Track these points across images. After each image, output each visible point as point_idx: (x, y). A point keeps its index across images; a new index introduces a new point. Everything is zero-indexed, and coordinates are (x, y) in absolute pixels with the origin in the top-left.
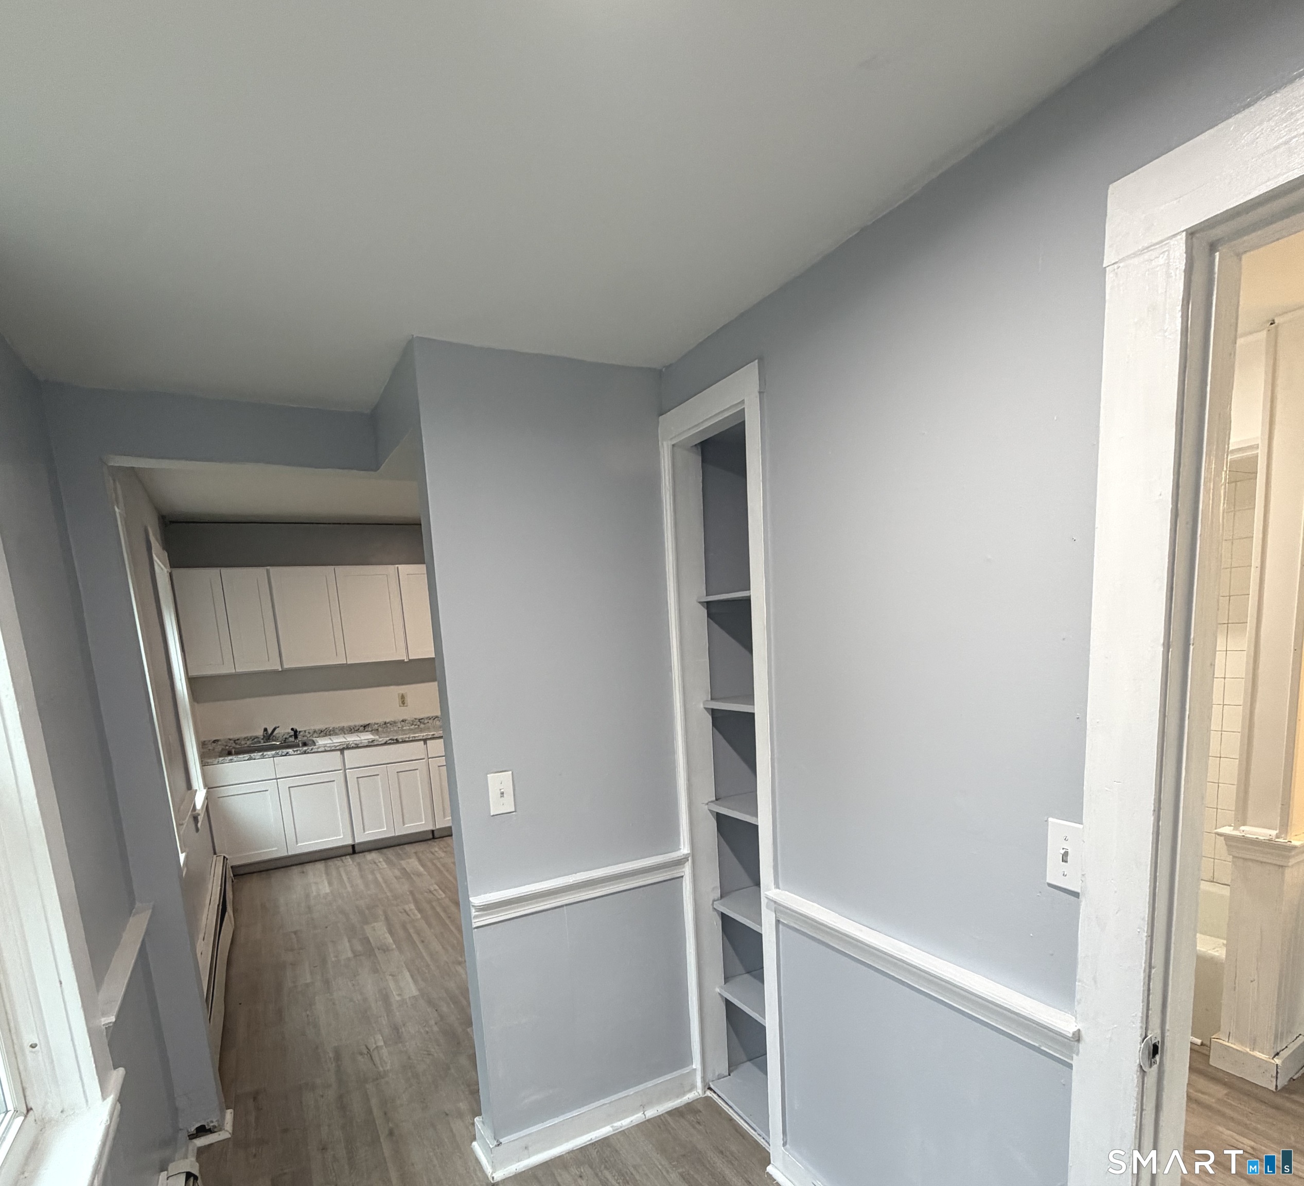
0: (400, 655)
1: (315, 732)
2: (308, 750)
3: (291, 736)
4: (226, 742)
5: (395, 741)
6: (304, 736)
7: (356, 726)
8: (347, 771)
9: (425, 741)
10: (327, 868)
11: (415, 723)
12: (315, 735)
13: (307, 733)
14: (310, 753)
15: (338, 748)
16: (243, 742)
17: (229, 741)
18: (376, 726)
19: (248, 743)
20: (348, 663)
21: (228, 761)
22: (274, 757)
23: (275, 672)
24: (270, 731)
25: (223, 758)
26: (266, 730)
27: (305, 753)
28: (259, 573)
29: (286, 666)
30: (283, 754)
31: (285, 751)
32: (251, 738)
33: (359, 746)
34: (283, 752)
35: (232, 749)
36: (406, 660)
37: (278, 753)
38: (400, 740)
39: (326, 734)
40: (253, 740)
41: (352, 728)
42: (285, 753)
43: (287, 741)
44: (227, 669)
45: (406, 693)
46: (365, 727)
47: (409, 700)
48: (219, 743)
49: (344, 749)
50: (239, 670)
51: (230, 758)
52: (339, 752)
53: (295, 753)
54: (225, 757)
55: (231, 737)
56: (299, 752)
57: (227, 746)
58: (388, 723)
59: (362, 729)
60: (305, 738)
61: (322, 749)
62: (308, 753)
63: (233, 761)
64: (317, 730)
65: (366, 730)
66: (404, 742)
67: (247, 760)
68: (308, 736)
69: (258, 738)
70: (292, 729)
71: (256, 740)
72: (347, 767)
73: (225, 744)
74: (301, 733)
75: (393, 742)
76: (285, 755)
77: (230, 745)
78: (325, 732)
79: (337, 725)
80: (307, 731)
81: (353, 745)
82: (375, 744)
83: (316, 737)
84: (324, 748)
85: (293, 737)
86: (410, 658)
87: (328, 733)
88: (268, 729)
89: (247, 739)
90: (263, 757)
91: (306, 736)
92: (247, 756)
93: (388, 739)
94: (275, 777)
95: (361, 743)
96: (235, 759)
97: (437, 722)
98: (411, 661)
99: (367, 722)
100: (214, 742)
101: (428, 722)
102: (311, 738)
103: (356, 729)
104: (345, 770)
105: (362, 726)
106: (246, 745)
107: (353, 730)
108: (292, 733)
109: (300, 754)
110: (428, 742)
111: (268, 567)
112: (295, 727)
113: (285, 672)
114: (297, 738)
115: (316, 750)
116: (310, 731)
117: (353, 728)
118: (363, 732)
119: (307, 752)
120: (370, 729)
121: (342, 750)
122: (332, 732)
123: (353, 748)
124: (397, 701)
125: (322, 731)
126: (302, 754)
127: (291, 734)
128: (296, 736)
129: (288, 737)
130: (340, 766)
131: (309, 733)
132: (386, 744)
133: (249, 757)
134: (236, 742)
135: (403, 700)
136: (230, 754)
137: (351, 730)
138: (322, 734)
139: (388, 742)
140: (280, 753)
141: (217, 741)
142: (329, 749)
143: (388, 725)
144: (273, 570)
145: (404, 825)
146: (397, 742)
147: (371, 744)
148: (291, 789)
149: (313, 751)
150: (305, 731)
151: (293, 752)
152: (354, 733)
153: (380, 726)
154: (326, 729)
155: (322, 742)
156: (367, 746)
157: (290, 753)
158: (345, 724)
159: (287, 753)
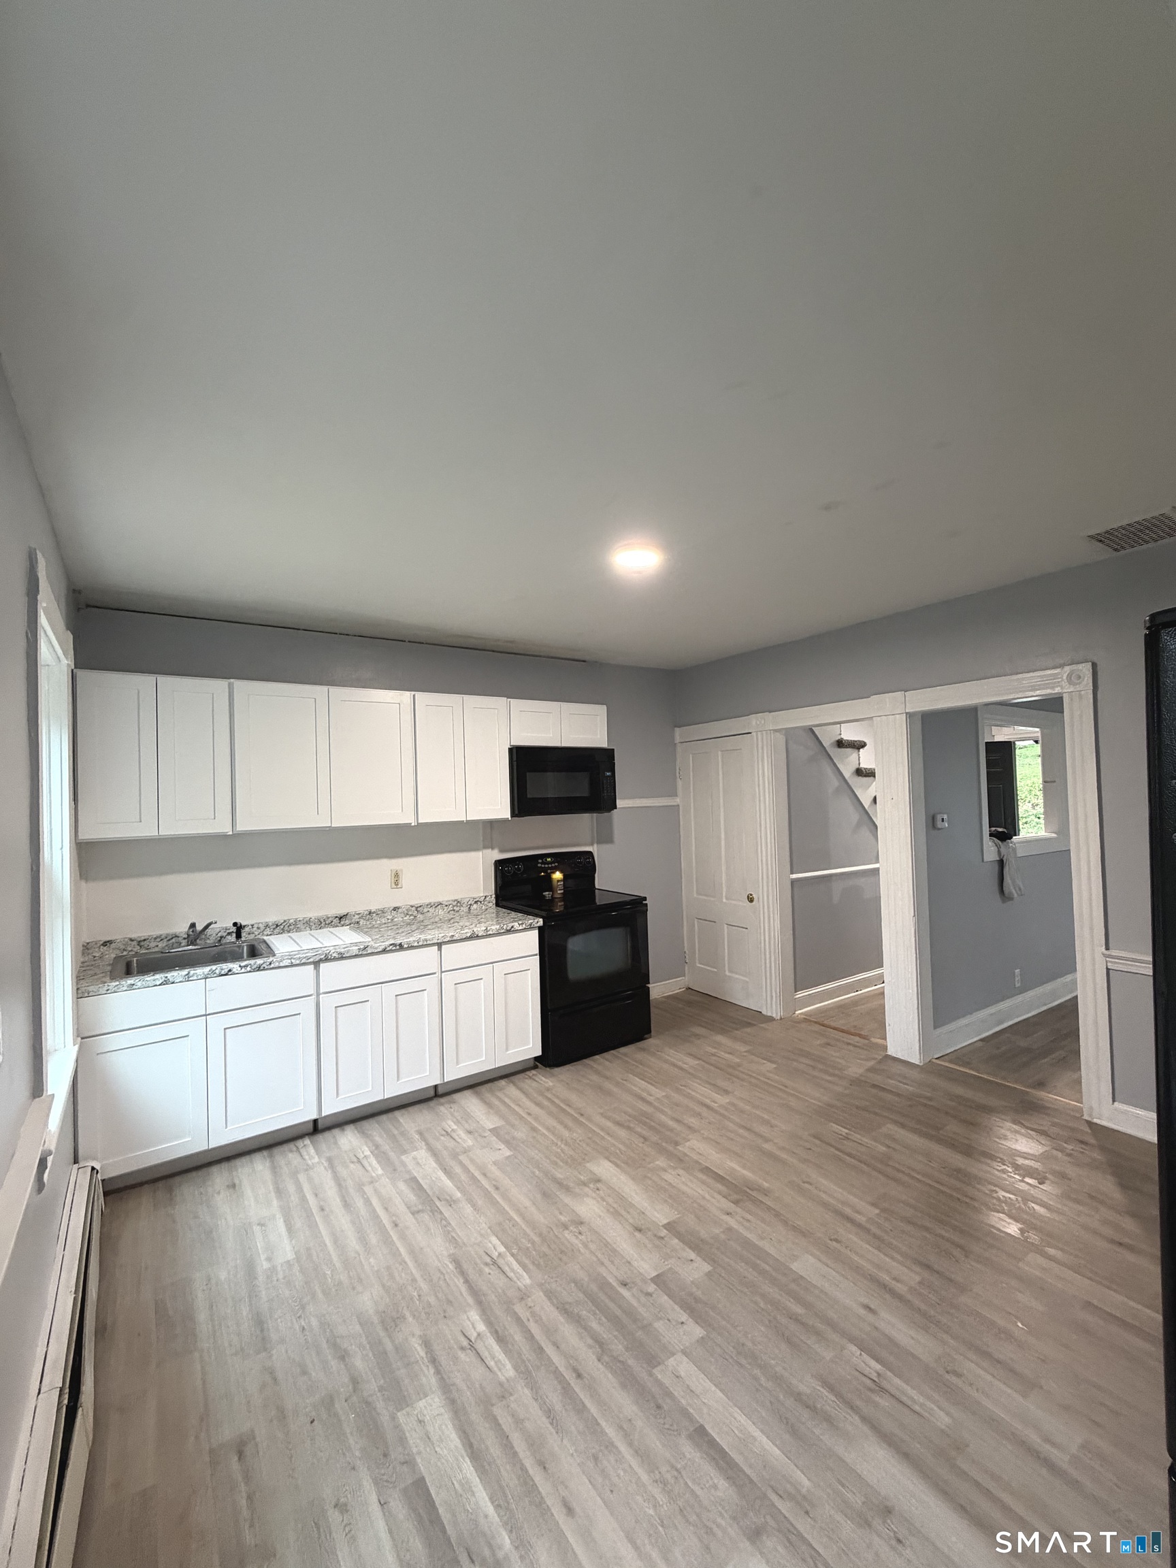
0: (406, 817)
1: (267, 926)
2: (264, 965)
3: (229, 934)
4: (124, 945)
5: (398, 947)
6: (249, 934)
7: (328, 918)
8: (321, 996)
9: (440, 945)
10: (274, 1169)
11: (410, 913)
12: (268, 931)
13: (255, 929)
14: (267, 969)
15: (311, 960)
16: (153, 944)
17: (130, 942)
18: (357, 916)
19: (161, 945)
20: (333, 826)
21: (125, 988)
22: (206, 978)
23: (224, 836)
24: (199, 927)
25: (118, 983)
26: (193, 925)
27: (259, 969)
28: (218, 686)
29: (240, 828)
30: (223, 972)
31: (226, 966)
32: (166, 938)
33: (344, 956)
34: (222, 969)
35: (134, 956)
36: (413, 824)
37: (213, 972)
38: (406, 946)
39: (283, 929)
40: (169, 940)
41: (322, 920)
42: (226, 970)
43: (224, 941)
44: (147, 830)
45: (402, 870)
46: (341, 918)
47: (404, 881)
48: (113, 945)
49: (321, 961)
50: (164, 832)
51: (130, 981)
52: (312, 966)
53: (243, 970)
54: (122, 978)
55: (133, 936)
56: (249, 969)
57: (124, 950)
58: (374, 912)
59: (336, 921)
60: (252, 936)
61: (286, 962)
62: (264, 969)
63: (134, 987)
64: (270, 924)
65: (342, 923)
66: (411, 947)
67: (160, 985)
68: (257, 933)
69: (178, 937)
70: (235, 924)
71: (174, 940)
72: (321, 992)
73: (122, 947)
74: (247, 929)
75: (394, 948)
76: (226, 975)
77: (130, 949)
78: (282, 927)
79: (300, 916)
80: (256, 926)
81: (334, 955)
82: (369, 952)
83: (267, 935)
84: (289, 961)
85: (234, 935)
86: (420, 822)
87: (286, 928)
88: (197, 925)
89: (159, 938)
90: (188, 978)
91: (253, 933)
92: (159, 977)
93: (388, 943)
94: (204, 1013)
95: (348, 952)
96: (139, 984)
97: (440, 911)
98: (419, 825)
99: (342, 912)
100: (105, 944)
101: (428, 911)
102: (259, 936)
103: (327, 922)
104: (318, 994)
105: (337, 917)
106: (157, 949)
107: (323, 923)
108: (234, 929)
109: (250, 972)
110: (443, 947)
111: (232, 680)
112: (238, 921)
113: (237, 836)
114: (241, 937)
115: (277, 964)
116: (260, 925)
117: (324, 920)
118: (337, 926)
119: (262, 968)
120: (347, 922)
121: (316, 964)
122: (292, 927)
123: (335, 959)
124: (388, 880)
125: (277, 926)
126: (254, 971)
127: (231, 931)
128: (239, 936)
129: (225, 934)
130: (312, 991)
131: (258, 928)
132: (384, 951)
133: (164, 979)
134: (142, 944)
135: (396, 878)
136: (128, 972)
137: (321, 923)
138: (277, 930)
139: (388, 949)
140: (217, 972)
141: (110, 942)
142: (298, 962)
143: (374, 915)
144: (238, 684)
145: (398, 1081)
146: (401, 947)
147: (364, 953)
148: (227, 1030)
149: (272, 966)
150: (252, 925)
151: (239, 969)
152: (324, 927)
153: (362, 916)
154: (285, 921)
155: (282, 945)
156: (356, 956)
157: (234, 970)
158: (313, 914)
159: (230, 971)
